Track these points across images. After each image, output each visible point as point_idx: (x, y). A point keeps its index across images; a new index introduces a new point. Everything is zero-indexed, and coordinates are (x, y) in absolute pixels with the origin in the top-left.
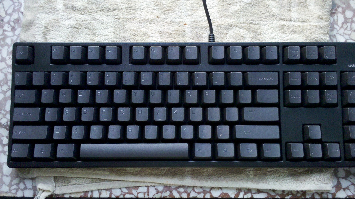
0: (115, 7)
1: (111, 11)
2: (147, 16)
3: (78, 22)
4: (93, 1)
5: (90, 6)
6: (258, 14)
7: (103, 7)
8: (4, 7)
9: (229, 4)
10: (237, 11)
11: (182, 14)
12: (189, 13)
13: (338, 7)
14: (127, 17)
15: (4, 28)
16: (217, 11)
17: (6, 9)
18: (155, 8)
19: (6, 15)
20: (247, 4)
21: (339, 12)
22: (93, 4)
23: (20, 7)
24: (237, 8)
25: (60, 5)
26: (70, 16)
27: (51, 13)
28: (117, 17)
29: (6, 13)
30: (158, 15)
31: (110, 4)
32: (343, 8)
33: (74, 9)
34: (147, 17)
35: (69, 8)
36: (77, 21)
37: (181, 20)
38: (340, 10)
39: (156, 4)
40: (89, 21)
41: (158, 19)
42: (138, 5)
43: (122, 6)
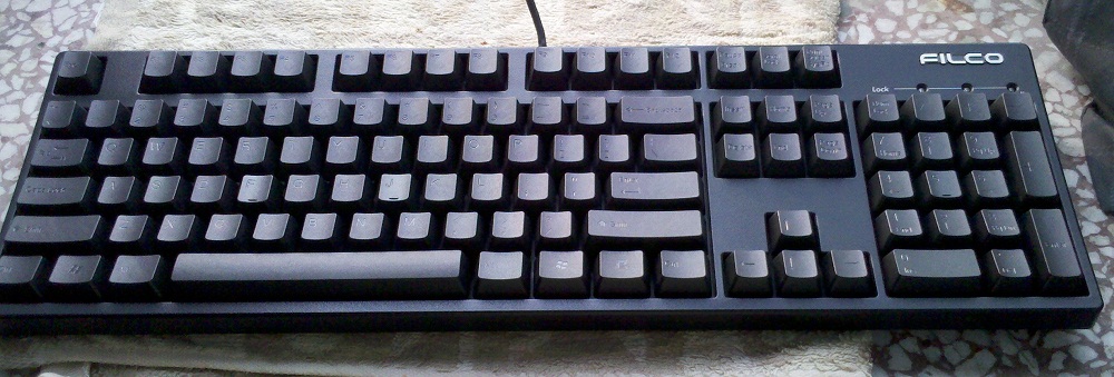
0: (318, 13)
1: (310, 21)
2: (393, 29)
3: (226, 40)
4: (267, 3)
5: (258, 12)
6: (660, 24)
7: (290, 13)
8: (52, 21)
9: (592, 7)
10: (609, 20)
11: (479, 25)
12: (496, 23)
13: (858, 13)
14: (345, 31)
15: (42, 59)
16: (562, 19)
17: (56, 24)
18: (415, 15)
19: (54, 34)
20: (634, 6)
21: (861, 22)
22: (267, 7)
23: (92, 20)
24: (611, 13)
25: (187, 11)
26: (207, 30)
27: (164, 25)
28: (319, 31)
29: (55, 31)
30: (420, 26)
31: (309, 7)
32: (869, 15)
33: (219, 17)
34: (392, 31)
35: (210, 15)
36: (223, 38)
37: (475, 36)
38: (862, 18)
39: (418, 8)
40: (251, 39)
41: (419, 35)
42: (374, 10)
43: (334, 11)
